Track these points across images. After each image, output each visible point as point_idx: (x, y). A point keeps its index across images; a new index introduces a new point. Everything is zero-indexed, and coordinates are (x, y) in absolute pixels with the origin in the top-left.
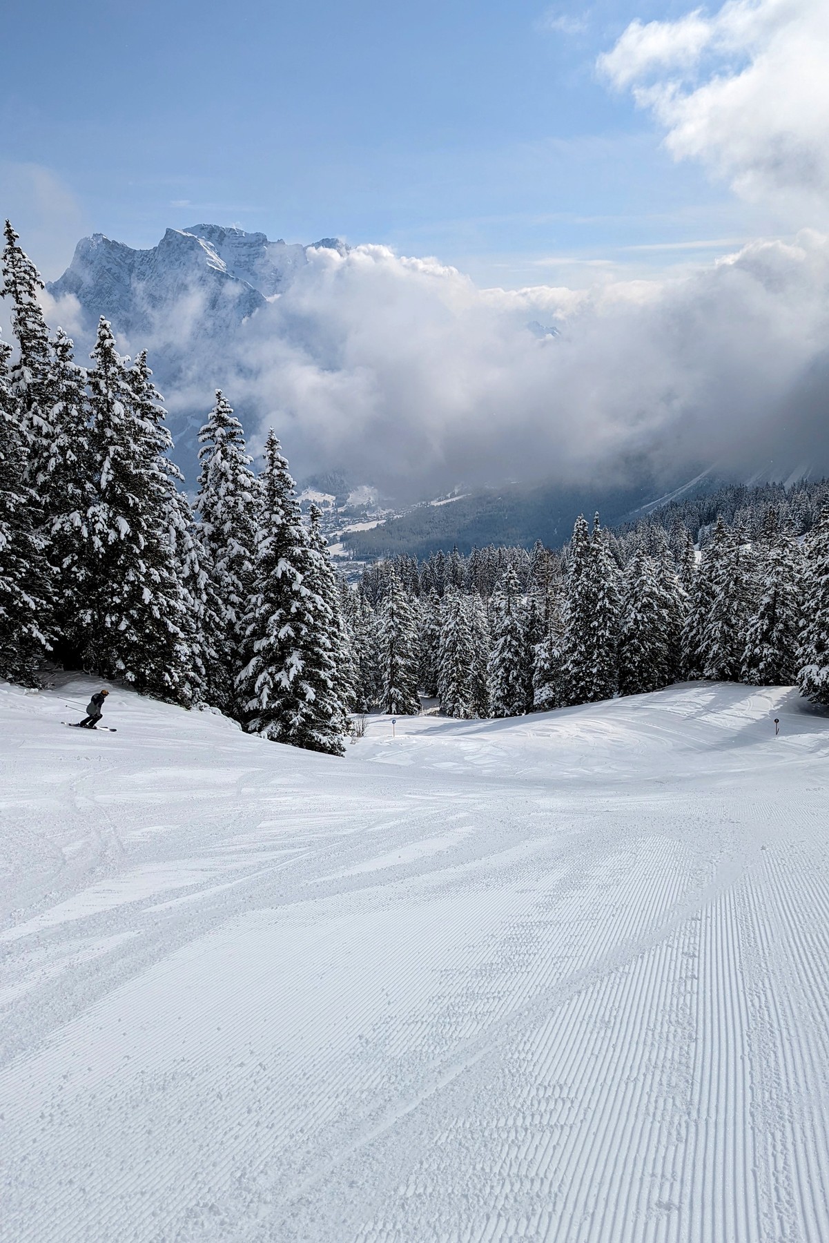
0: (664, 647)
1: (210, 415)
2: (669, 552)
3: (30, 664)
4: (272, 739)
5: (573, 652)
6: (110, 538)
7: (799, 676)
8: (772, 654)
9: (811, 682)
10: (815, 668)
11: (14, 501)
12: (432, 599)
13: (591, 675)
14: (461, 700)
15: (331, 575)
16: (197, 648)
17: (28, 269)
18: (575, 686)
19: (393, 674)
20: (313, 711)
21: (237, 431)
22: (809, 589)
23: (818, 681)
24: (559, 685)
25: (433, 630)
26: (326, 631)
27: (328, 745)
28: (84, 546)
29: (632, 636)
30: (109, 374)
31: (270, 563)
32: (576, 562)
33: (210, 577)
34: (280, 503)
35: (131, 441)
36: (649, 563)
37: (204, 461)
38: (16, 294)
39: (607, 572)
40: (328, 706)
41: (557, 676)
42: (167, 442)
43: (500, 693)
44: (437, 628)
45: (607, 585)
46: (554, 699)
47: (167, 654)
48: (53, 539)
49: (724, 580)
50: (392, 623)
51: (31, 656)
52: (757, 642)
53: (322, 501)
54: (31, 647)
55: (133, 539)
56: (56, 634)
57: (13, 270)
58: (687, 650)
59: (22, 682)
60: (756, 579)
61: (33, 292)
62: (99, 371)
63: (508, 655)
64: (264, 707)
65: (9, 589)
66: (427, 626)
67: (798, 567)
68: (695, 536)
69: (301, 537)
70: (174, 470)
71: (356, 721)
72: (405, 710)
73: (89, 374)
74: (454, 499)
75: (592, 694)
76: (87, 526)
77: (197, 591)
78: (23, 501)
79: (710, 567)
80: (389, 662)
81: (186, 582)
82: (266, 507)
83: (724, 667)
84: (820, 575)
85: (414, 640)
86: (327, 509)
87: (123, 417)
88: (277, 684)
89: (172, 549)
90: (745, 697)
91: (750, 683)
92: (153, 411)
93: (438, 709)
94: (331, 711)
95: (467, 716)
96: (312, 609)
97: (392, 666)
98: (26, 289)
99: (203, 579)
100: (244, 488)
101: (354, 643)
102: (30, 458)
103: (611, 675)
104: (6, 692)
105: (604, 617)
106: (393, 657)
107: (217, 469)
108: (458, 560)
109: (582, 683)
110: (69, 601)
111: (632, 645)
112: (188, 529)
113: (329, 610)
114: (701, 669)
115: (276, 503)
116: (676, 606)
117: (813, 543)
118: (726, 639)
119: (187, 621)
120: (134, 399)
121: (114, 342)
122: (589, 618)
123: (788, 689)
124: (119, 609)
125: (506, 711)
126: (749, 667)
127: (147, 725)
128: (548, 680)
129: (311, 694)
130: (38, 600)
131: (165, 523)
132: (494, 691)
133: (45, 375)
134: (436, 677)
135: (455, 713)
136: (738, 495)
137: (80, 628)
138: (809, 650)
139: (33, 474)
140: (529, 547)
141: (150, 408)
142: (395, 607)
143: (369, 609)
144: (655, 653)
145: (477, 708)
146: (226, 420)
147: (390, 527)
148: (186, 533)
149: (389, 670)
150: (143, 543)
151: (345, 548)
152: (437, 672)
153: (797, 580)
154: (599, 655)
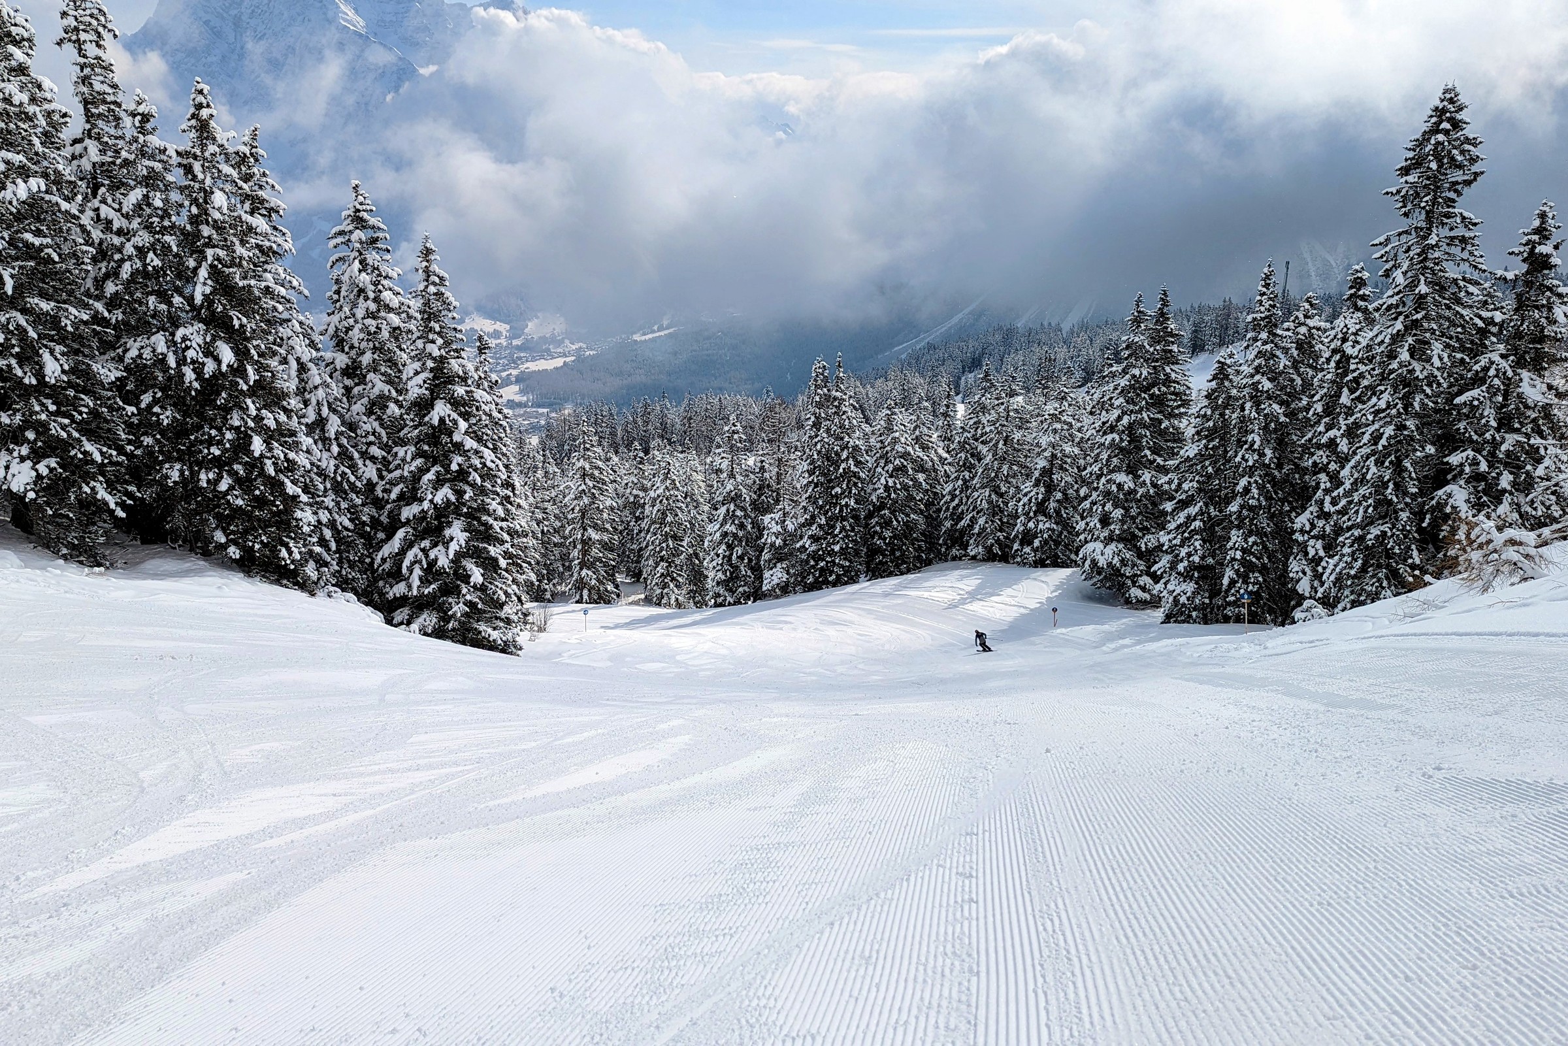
0: (921, 520)
1: (345, 213)
2: (926, 404)
3: (93, 536)
4: (426, 634)
5: (811, 524)
6: (206, 369)
7: (1081, 556)
8: (1049, 529)
9: (1094, 563)
10: (1099, 546)
11: (72, 317)
12: (635, 457)
13: (832, 553)
14: (672, 585)
15: (504, 423)
16: (324, 516)
17: (96, 12)
18: (813, 567)
19: (585, 552)
20: (480, 598)
21: (381, 235)
22: (1092, 450)
23: (1102, 562)
24: (793, 566)
25: (636, 496)
26: (498, 495)
27: (500, 642)
28: (170, 379)
29: (882, 506)
30: (207, 154)
31: (423, 406)
32: (815, 414)
33: (343, 423)
34: (438, 329)
35: (237, 243)
36: (902, 417)
37: (336, 272)
38: (79, 43)
39: (852, 427)
40: (500, 592)
41: (791, 554)
42: (286, 246)
43: (720, 575)
44: (641, 494)
45: (851, 443)
46: (787, 584)
47: (284, 523)
48: (127, 369)
49: (991, 439)
50: (584, 487)
51: (94, 524)
52: (1032, 514)
53: (491, 330)
54: (94, 513)
55: (240, 371)
56: (130, 495)
57: (75, 13)
58: (948, 524)
59: (82, 558)
60: (1029, 438)
61: (102, 43)
62: (193, 151)
63: (730, 528)
64: (415, 592)
65: (64, 435)
66: (628, 491)
67: (1079, 425)
68: (957, 386)
69: (465, 373)
70: (295, 283)
71: (537, 612)
72: (600, 598)
73: (179, 154)
74: (662, 333)
75: (834, 577)
76: (175, 353)
77: (325, 441)
78: (85, 317)
79: (975, 423)
80: (579, 536)
81: (311, 429)
82: (419, 334)
83: (992, 545)
84: (1105, 433)
85: (612, 509)
86: (498, 341)
87: (225, 211)
88: (432, 564)
89: (292, 385)
90: (1017, 581)
91: (1023, 564)
92: (267, 205)
93: (643, 596)
94: (503, 598)
95: (679, 605)
96: (479, 466)
97: (583, 542)
98: (92, 38)
99: (334, 425)
100: (389, 309)
101: (533, 513)
102: (95, 260)
103: (857, 553)
104: (58, 572)
105: (849, 482)
106: (585, 529)
107: (354, 284)
108: (668, 409)
109: (822, 564)
110: (149, 452)
111: (882, 517)
112: (316, 361)
113: (501, 467)
114: (965, 546)
115: (431, 330)
116: (935, 470)
117: (1095, 396)
118: (995, 510)
119: (312, 480)
120: (240, 188)
121: (215, 113)
122: (829, 484)
123: (1067, 572)
124: (218, 463)
125: (729, 599)
126: (1022, 544)
127: (256, 615)
128: (780, 560)
129: (477, 576)
130: (105, 449)
131: (282, 351)
132: (713, 575)
133: (117, 152)
134: (640, 556)
135: (664, 601)
136: (1008, 336)
137: (165, 488)
138: (1092, 524)
139: (99, 283)
140: (757, 394)
141: (262, 201)
142: (587, 466)
143: (552, 468)
144: (909, 527)
145: (692, 595)
146: (365, 221)
147: (581, 366)
148: (310, 365)
149: (579, 547)
150: (252, 376)
151: (521, 392)
152: (641, 549)
153: (1077, 440)
154: (843, 529)
